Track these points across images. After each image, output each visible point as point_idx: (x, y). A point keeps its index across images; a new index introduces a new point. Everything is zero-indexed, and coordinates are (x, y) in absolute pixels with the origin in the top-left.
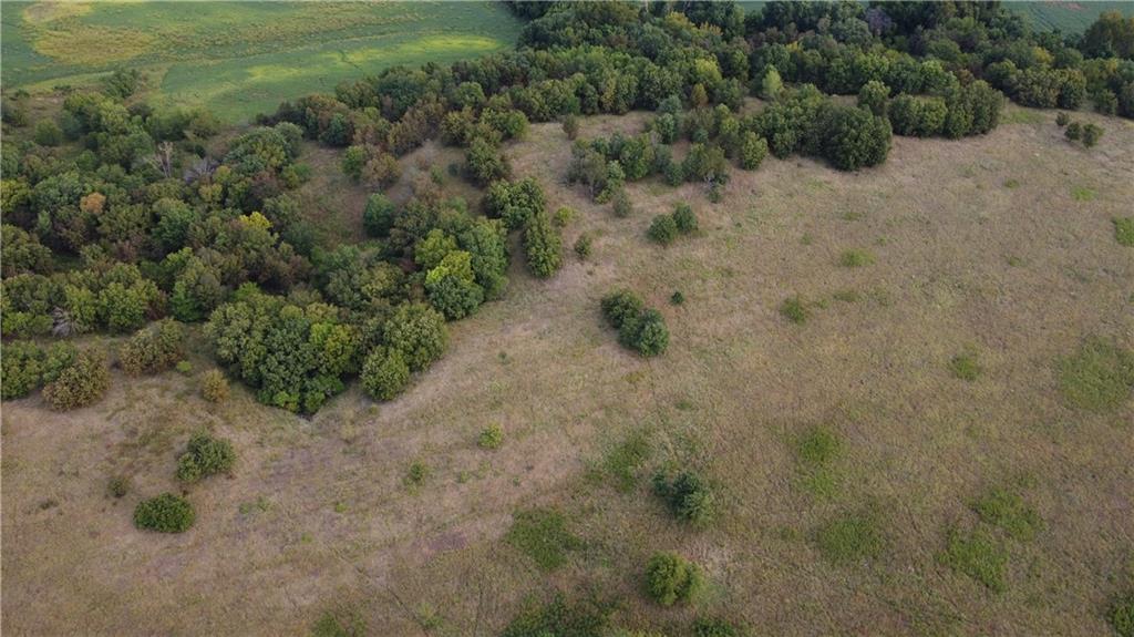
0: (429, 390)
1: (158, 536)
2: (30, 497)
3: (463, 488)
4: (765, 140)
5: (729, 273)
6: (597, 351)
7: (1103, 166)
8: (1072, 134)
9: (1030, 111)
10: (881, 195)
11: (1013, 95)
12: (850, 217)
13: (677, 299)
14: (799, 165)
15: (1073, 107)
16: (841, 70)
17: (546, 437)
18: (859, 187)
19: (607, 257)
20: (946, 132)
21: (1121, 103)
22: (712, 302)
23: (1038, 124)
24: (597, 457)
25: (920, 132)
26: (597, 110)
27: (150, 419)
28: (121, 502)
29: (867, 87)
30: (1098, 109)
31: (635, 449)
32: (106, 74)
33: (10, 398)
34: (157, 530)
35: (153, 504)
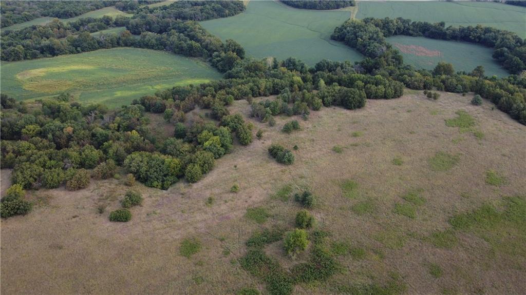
0: (209, 178)
1: (118, 223)
2: (68, 215)
3: (228, 204)
4: (321, 100)
5: (313, 140)
6: (269, 165)
7: (441, 105)
8: (429, 96)
9: (415, 91)
10: (364, 116)
11: (408, 86)
12: (354, 123)
13: (296, 148)
14: (334, 109)
15: (429, 89)
16: (346, 79)
17: (255, 189)
18: (356, 114)
19: (268, 138)
20: (385, 97)
21: (445, 87)
22: (308, 148)
23: (418, 94)
24: (274, 193)
25: (377, 97)
26: (258, 95)
27: (107, 192)
28: (102, 215)
29: (356, 83)
30: (438, 90)
31: (287, 189)
32: (55, 96)
33: (52, 188)
34: (118, 221)
35: (117, 211)
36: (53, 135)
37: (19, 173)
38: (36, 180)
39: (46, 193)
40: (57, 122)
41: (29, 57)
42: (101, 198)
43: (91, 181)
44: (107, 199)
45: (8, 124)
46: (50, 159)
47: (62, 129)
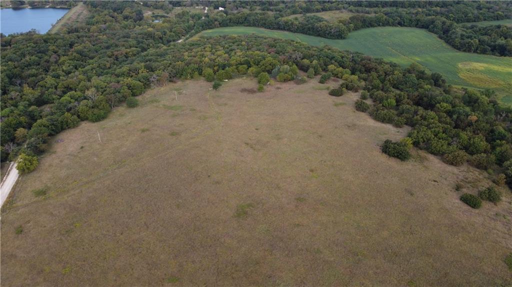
1: (466, 205)
2: (431, 177)
28: (457, 192)
32: (481, 89)
33: (432, 153)
34: (467, 203)
35: (471, 195)
36: (458, 117)
37: (416, 132)
38: (424, 141)
39: (425, 154)
40: (468, 109)
41: (479, 51)
42: (465, 180)
43: (465, 164)
44: (469, 183)
45: (430, 96)
46: (443, 132)
47: (468, 116)
